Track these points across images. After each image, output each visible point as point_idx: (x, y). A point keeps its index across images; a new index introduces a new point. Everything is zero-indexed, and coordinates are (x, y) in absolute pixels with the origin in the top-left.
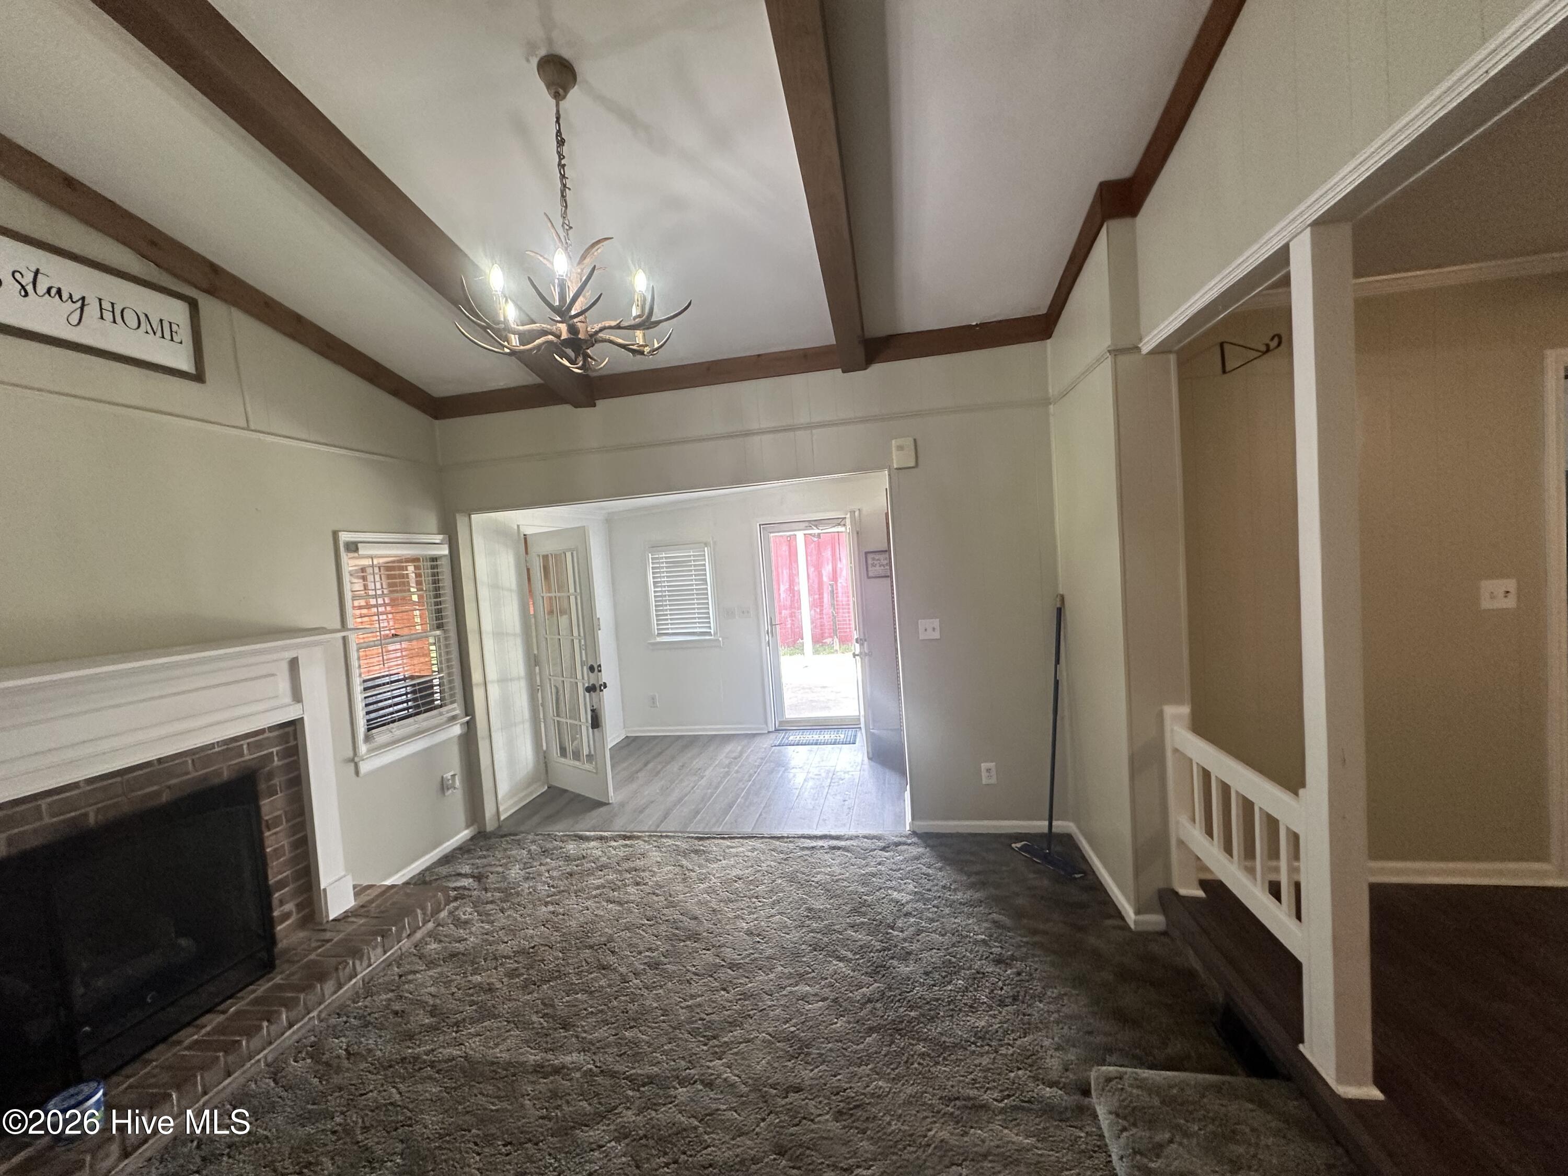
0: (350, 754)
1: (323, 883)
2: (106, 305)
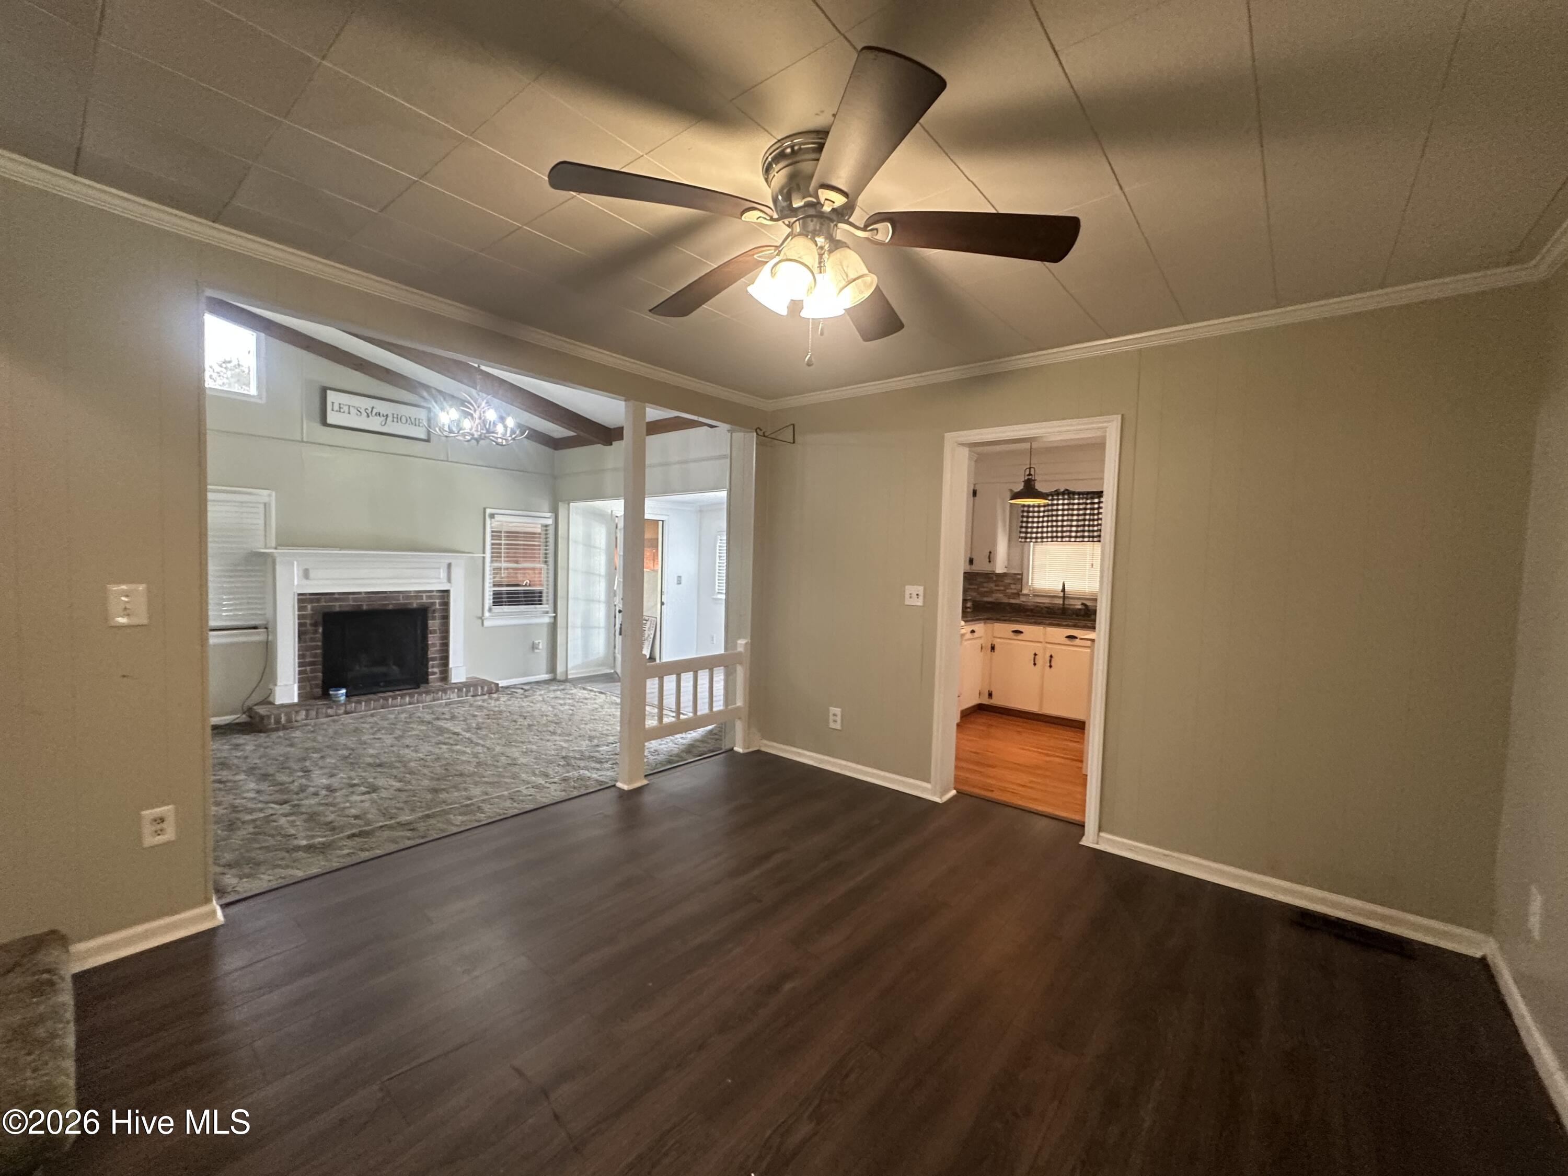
0: (480, 615)
1: (451, 665)
2: (395, 416)
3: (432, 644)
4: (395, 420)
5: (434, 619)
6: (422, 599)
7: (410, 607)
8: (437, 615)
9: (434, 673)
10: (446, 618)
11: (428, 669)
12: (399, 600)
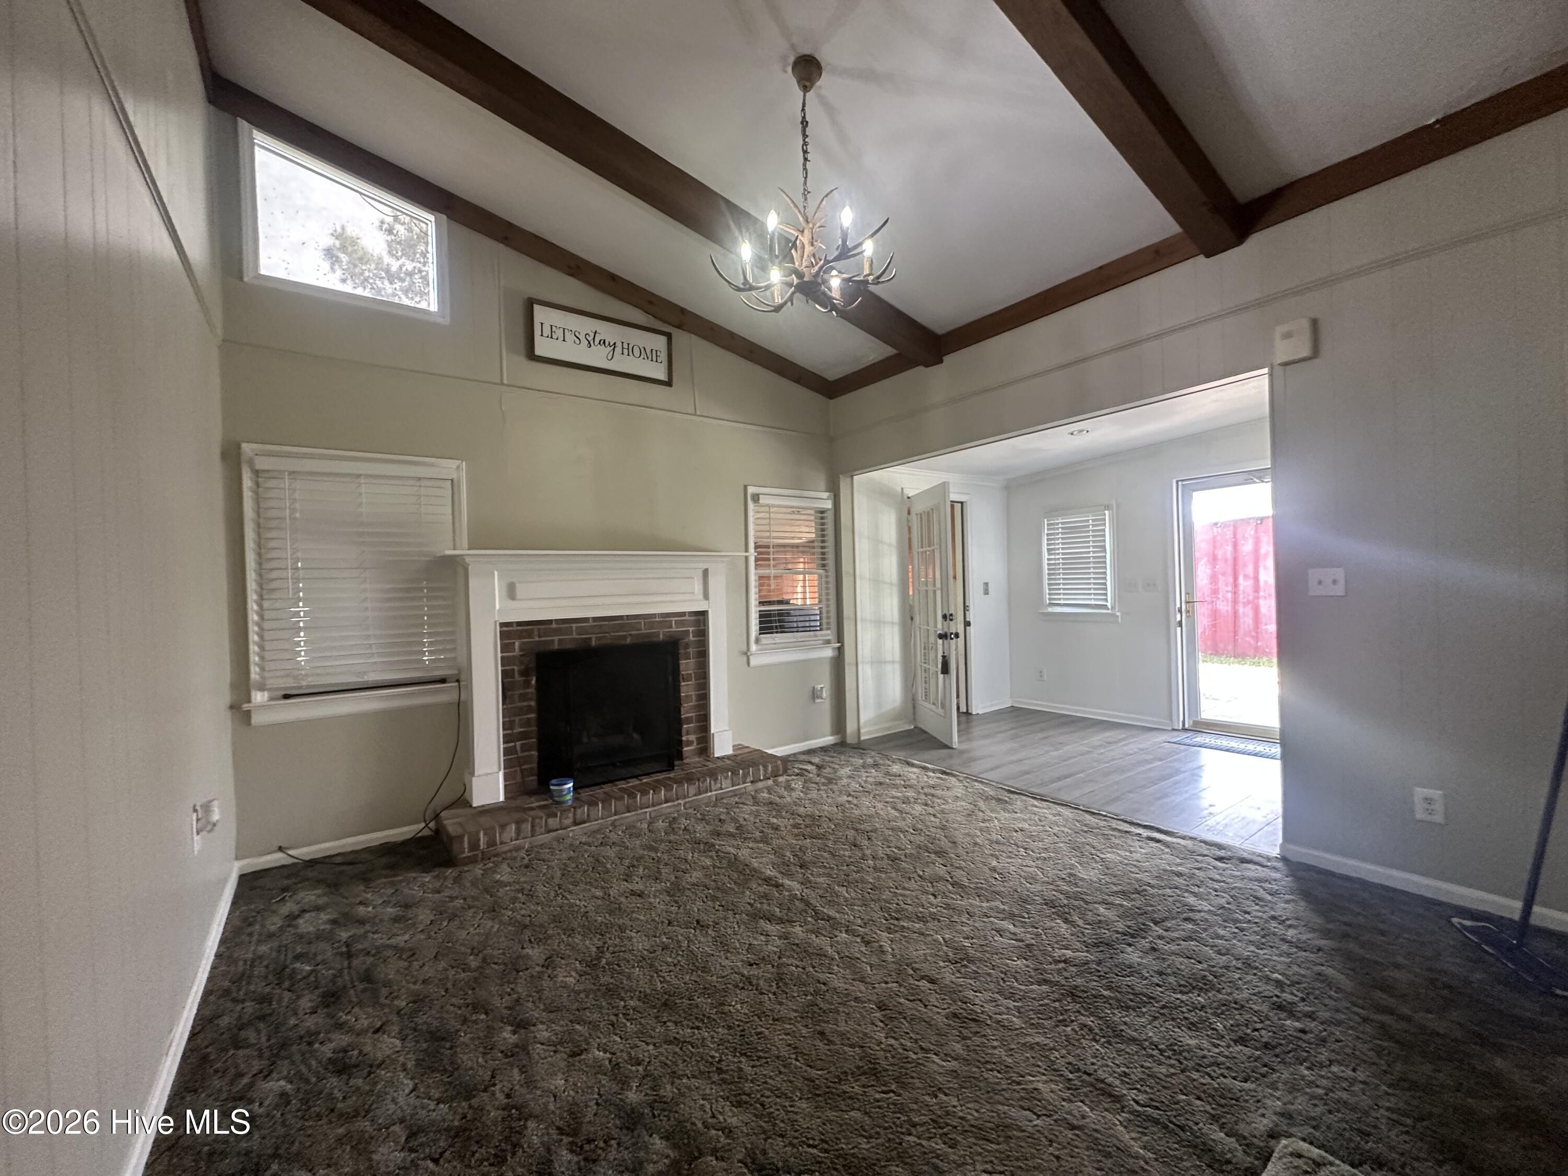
0: (745, 649)
1: (713, 730)
2: (625, 346)
3: (686, 696)
4: (626, 351)
5: (687, 658)
6: (671, 627)
7: (655, 639)
8: (690, 650)
9: (689, 743)
10: (703, 655)
11: (681, 736)
12: (640, 630)
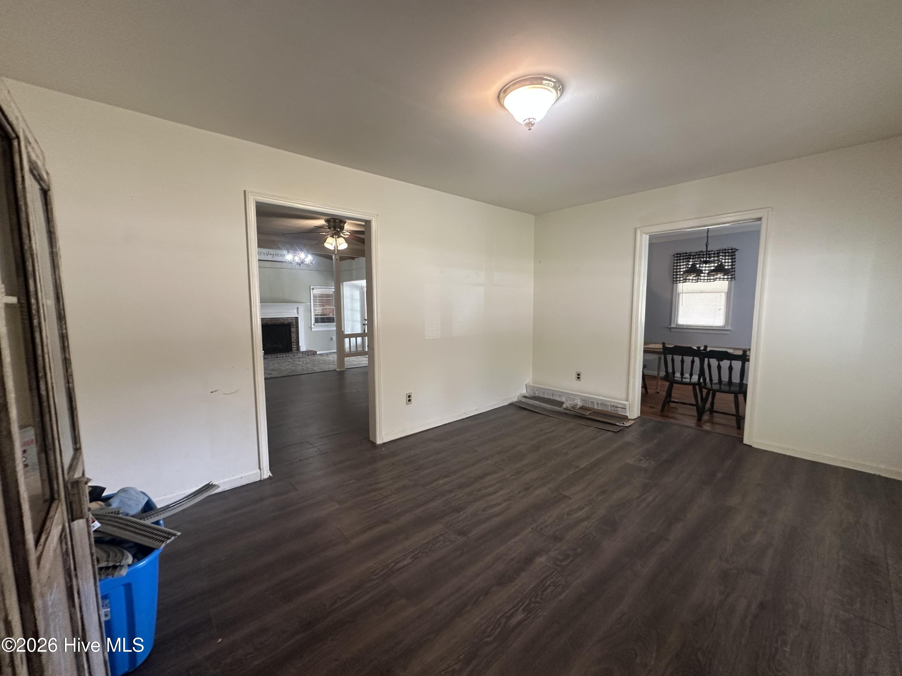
0: (310, 326)
1: (300, 345)
3: (293, 337)
4: (276, 256)
5: (293, 328)
6: (289, 320)
7: (284, 323)
8: (294, 326)
9: (294, 348)
10: (297, 327)
11: (292, 346)
12: (281, 321)
